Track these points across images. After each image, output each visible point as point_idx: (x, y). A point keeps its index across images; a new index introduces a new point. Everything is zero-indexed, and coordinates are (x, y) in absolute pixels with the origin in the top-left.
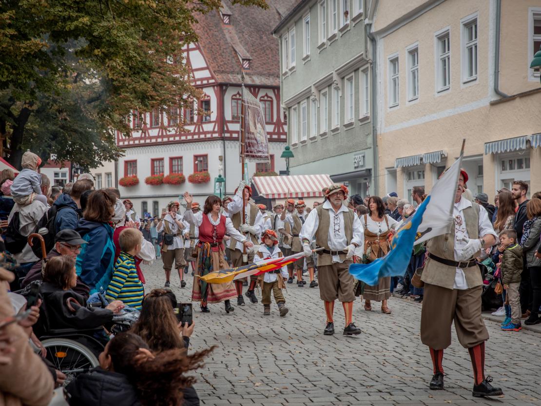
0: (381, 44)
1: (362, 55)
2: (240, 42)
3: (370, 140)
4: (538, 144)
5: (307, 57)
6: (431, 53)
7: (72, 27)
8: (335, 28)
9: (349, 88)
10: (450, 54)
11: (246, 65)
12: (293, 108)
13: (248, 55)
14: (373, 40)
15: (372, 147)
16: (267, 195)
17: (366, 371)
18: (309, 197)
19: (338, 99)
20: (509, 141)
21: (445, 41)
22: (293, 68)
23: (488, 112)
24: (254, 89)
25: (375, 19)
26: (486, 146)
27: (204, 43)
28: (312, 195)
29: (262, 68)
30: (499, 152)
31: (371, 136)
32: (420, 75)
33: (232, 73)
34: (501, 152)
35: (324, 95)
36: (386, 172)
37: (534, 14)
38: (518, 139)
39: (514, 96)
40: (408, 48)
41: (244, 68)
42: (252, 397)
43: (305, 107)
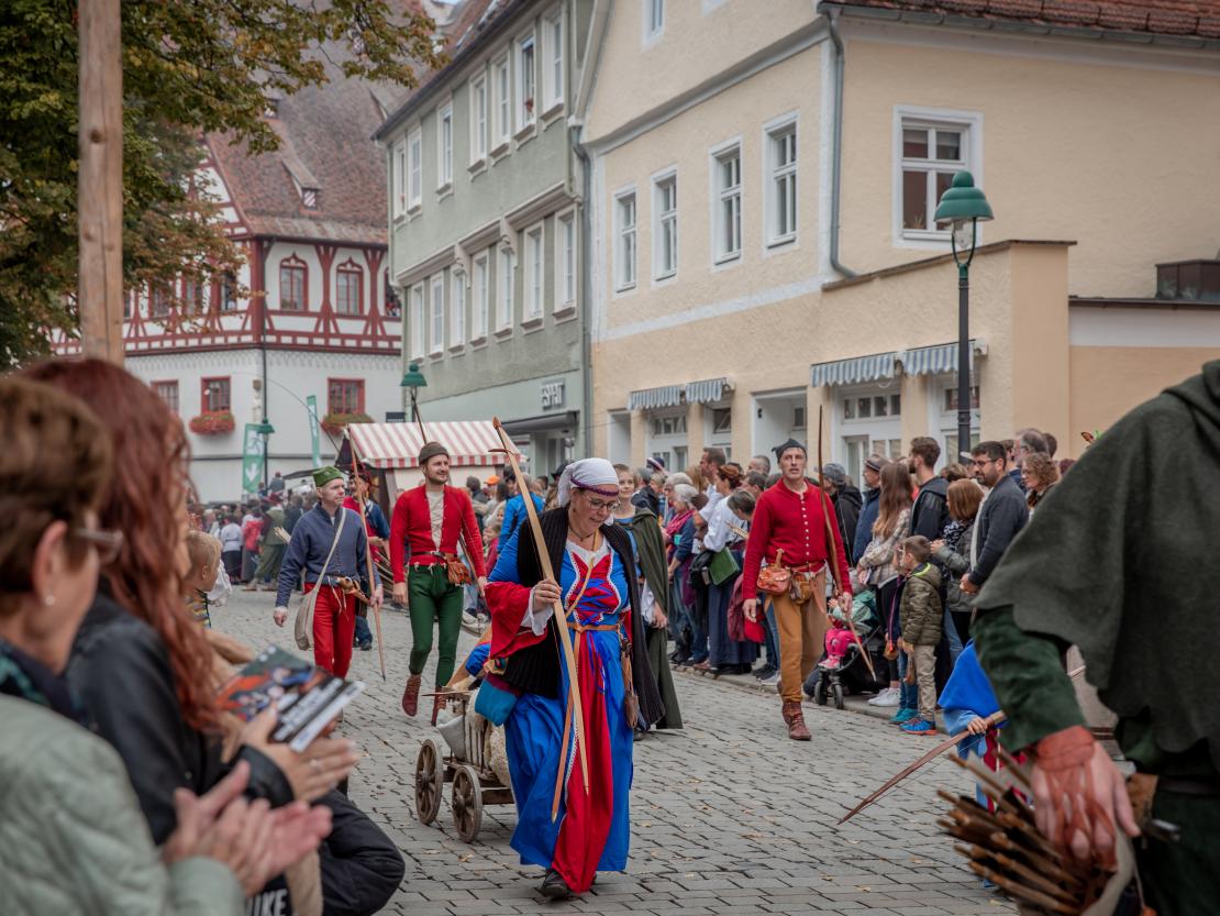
0: (599, 165)
1: (562, 186)
2: (298, 154)
3: (576, 354)
4: (918, 370)
5: (447, 187)
6: (703, 188)
7: (26, 113)
8: (505, 132)
9: (532, 253)
10: (742, 189)
11: (310, 200)
12: (414, 287)
13: (314, 181)
14: (585, 159)
15: (581, 367)
16: (378, 461)
17: (674, 826)
18: (461, 466)
19: (509, 272)
20: (860, 362)
21: (730, 164)
22: (417, 208)
23: (817, 305)
24: (326, 248)
25: (588, 116)
26: (815, 371)
27: (225, 153)
28: (466, 462)
29: (343, 207)
30: (840, 382)
31: (579, 346)
32: (680, 232)
33: (282, 214)
34: (844, 382)
35: (481, 263)
36: (608, 418)
37: (904, 119)
38: (879, 359)
39: (870, 275)
40: (656, 175)
41: (306, 207)
42: (468, 885)
43: (440, 287)
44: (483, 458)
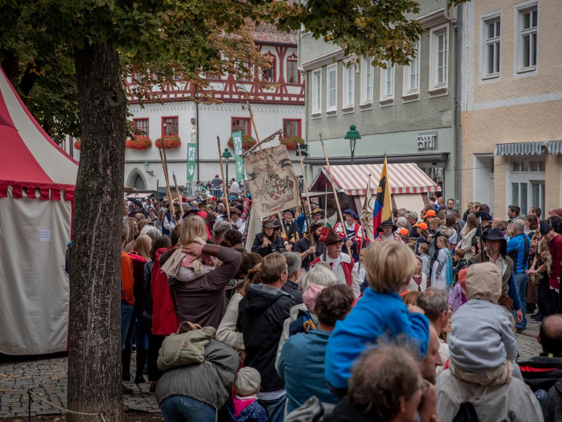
3: (448, 117)
12: (313, 71)
15: (453, 126)
16: (350, 191)
18: (401, 194)
28: (404, 191)
31: (451, 113)
35: (367, 58)
36: (474, 159)
40: (519, 5)
43: (334, 71)
44: (415, 189)
